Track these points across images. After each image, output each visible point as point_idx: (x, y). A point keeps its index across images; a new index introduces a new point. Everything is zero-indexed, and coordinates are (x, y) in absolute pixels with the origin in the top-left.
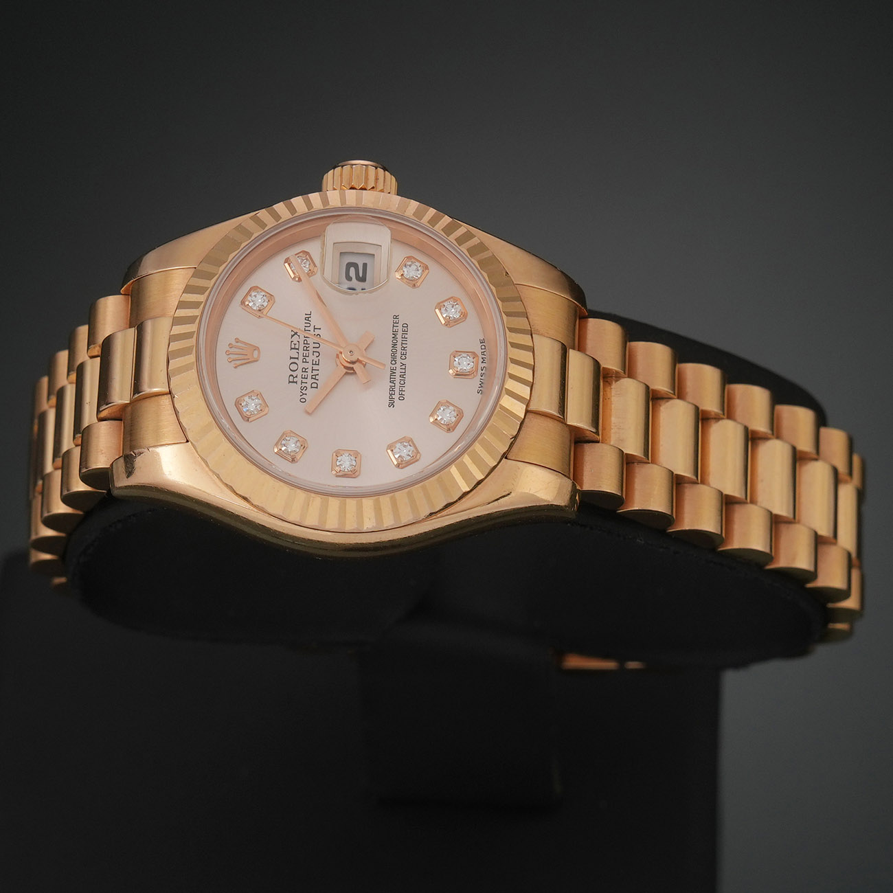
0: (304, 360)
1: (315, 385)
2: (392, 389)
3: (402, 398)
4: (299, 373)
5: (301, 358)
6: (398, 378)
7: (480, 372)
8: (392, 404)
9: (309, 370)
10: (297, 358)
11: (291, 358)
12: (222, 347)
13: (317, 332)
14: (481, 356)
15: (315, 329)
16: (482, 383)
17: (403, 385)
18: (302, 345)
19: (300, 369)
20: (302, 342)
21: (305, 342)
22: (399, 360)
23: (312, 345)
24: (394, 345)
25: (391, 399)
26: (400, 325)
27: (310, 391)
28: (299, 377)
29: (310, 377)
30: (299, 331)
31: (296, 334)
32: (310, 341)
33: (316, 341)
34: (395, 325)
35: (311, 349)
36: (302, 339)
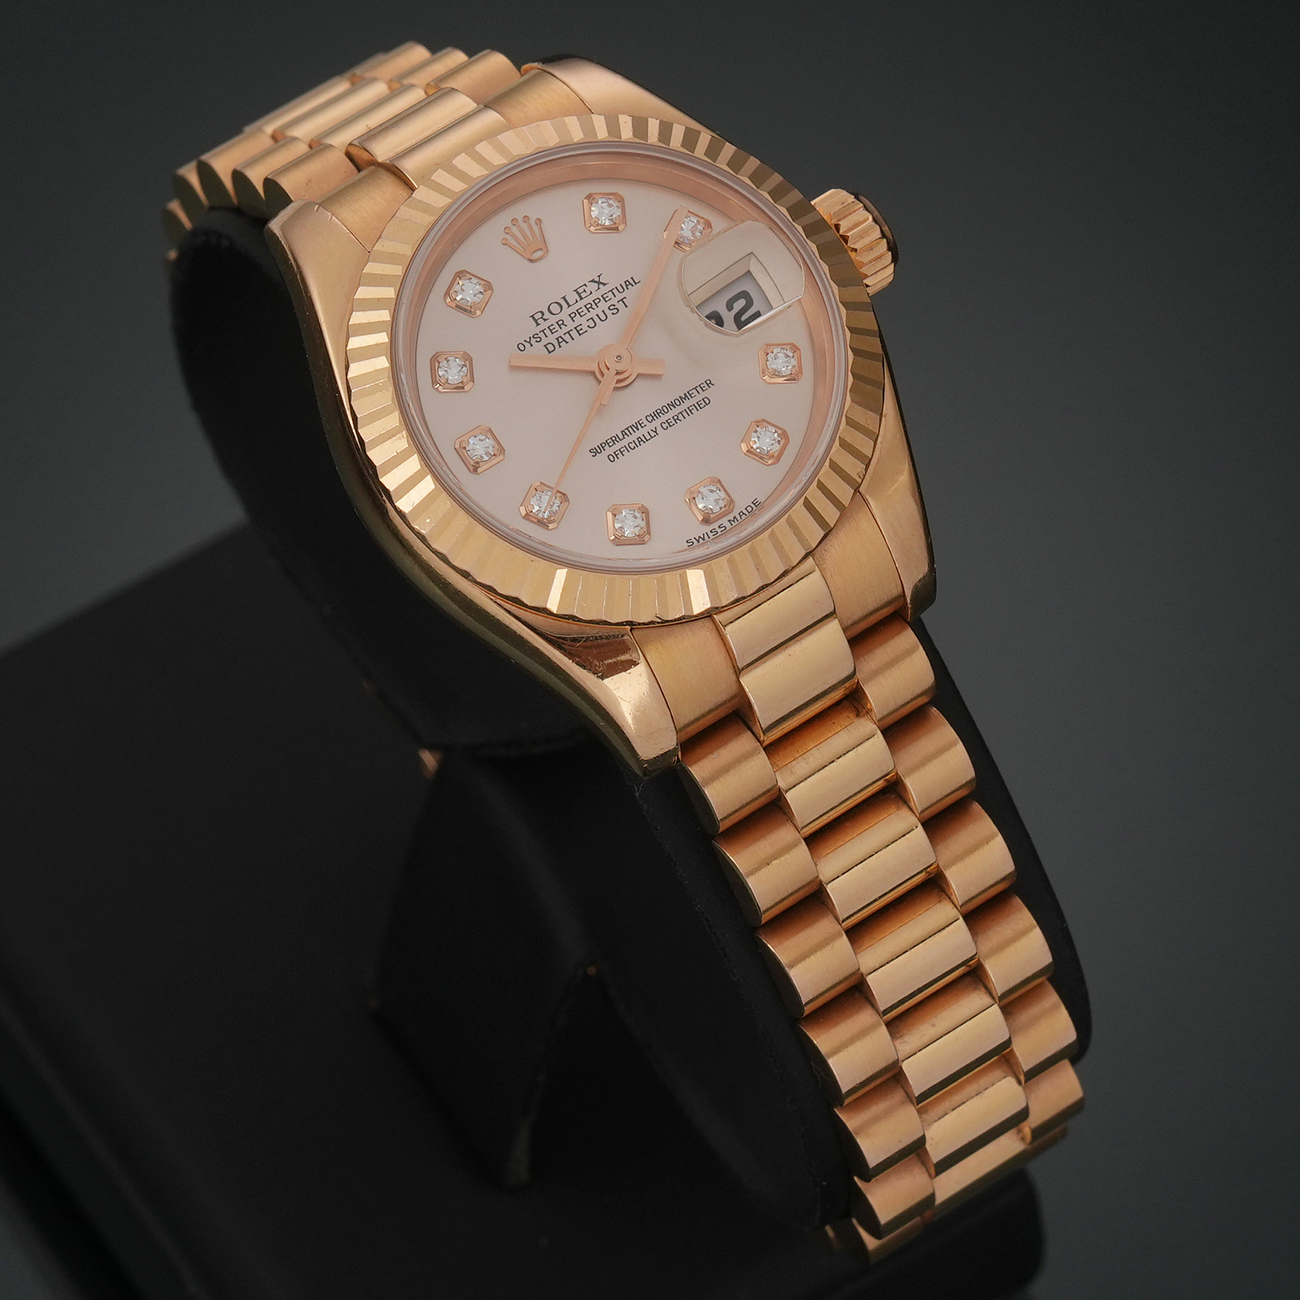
0: (573, 315)
1: (551, 348)
2: (615, 439)
3: (613, 458)
4: (553, 320)
5: (573, 309)
6: (634, 437)
7: (715, 526)
8: (595, 452)
9: (565, 329)
10: (569, 306)
11: (564, 298)
12: (518, 211)
13: (620, 306)
14: (736, 513)
15: (622, 300)
16: (703, 539)
17: (629, 448)
18: (590, 299)
19: (557, 318)
20: (592, 297)
21: (596, 301)
22: (657, 423)
23: (598, 311)
24: (672, 405)
25: (602, 447)
26: (703, 395)
28: (548, 323)
29: (556, 335)
30: (604, 284)
31: (599, 283)
32: (603, 305)
33: (608, 312)
34: (699, 389)
35: (593, 314)
36: (598, 294)
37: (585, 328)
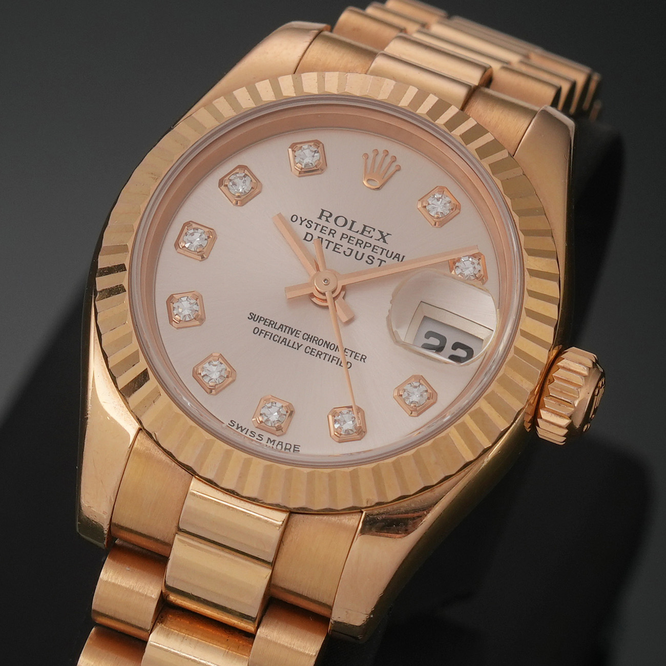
0: (345, 236)
1: (309, 237)
2: (272, 324)
3: (260, 332)
4: (331, 225)
5: (350, 233)
6: (283, 335)
7: (258, 432)
8: (252, 317)
9: (330, 238)
10: (350, 229)
11: (353, 222)
12: (396, 149)
13: (376, 262)
14: (278, 439)
15: (382, 261)
16: (242, 431)
17: (273, 337)
18: (365, 239)
19: (333, 226)
20: (369, 240)
21: (368, 245)
22: (307, 343)
23: (361, 251)
24: (328, 345)
25: (260, 319)
26: (351, 360)
27: (302, 230)
28: (326, 224)
29: (321, 235)
30: (385, 241)
31: (383, 237)
32: (368, 251)
33: (365, 257)
34: (354, 354)
35: (356, 248)
36: (374, 242)
37: (341, 250)
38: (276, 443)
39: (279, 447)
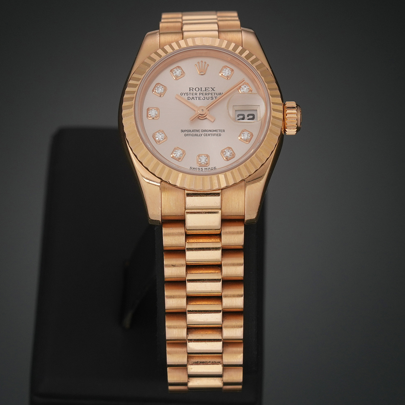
0: (200, 94)
1: (189, 98)
2: (190, 131)
3: (186, 135)
4: (195, 92)
5: (202, 92)
6: (195, 133)
7: (201, 167)
8: (182, 131)
9: (196, 96)
10: (201, 91)
11: (201, 88)
12: (204, 60)
13: (214, 98)
14: (208, 168)
15: (216, 97)
16: (195, 169)
17: (192, 135)
18: (207, 92)
19: (196, 92)
20: (209, 92)
21: (209, 94)
22: (204, 133)
23: (208, 96)
24: (210, 131)
25: (185, 131)
26: (220, 133)
27: (186, 97)
28: (193, 92)
29: (193, 96)
30: (214, 90)
31: (213, 89)
32: (210, 96)
33: (210, 98)
34: (220, 131)
35: (206, 96)
36: (211, 92)
37: (201, 99)
38: (208, 169)
39: (209, 169)
